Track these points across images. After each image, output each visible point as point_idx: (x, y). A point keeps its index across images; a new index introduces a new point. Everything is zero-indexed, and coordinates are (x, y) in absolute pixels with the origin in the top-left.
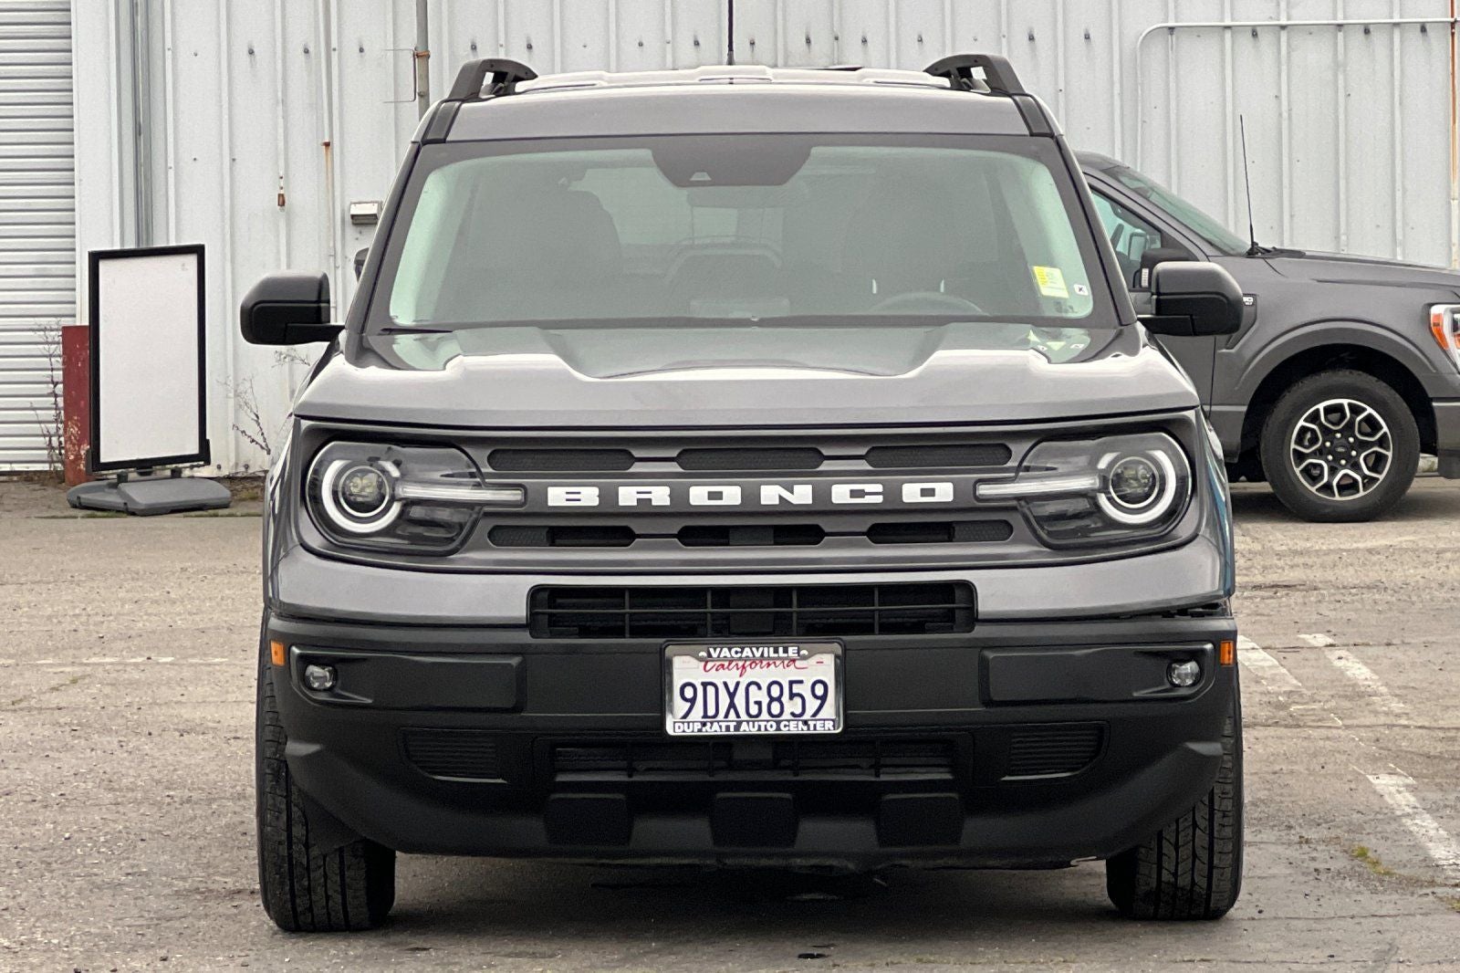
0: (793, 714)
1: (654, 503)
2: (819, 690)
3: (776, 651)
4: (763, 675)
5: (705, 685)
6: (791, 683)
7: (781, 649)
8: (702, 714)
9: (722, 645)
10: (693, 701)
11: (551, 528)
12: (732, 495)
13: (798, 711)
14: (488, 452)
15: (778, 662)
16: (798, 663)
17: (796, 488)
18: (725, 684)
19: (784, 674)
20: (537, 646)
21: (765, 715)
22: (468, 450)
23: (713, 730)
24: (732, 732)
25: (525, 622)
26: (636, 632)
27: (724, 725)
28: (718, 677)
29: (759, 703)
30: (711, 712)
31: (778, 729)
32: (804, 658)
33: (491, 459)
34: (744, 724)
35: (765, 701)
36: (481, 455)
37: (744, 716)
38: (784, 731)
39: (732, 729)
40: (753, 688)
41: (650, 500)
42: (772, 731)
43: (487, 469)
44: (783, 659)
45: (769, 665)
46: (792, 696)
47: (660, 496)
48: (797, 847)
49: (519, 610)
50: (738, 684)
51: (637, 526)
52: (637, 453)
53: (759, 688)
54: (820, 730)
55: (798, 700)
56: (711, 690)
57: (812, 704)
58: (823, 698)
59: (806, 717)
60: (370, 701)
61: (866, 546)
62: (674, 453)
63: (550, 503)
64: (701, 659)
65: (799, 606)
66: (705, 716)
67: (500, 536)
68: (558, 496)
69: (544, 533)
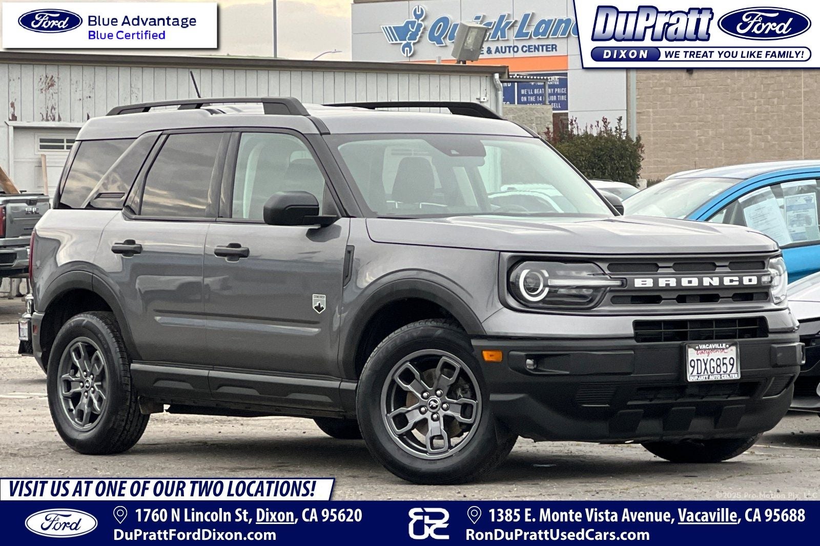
0: (724, 372)
1: (671, 285)
2: (732, 361)
3: (719, 346)
4: (715, 355)
5: (698, 360)
6: (723, 359)
7: (721, 345)
8: (697, 372)
9: (703, 343)
10: (694, 367)
11: (633, 296)
12: (695, 282)
13: (725, 371)
14: (607, 265)
15: (719, 350)
16: (726, 351)
17: (714, 278)
18: (704, 360)
19: (720, 355)
20: (640, 346)
21: (715, 373)
22: (598, 264)
23: (702, 379)
24: (707, 380)
25: (633, 336)
26: (666, 340)
27: (704, 376)
28: (701, 357)
29: (713, 367)
30: (699, 372)
31: (721, 378)
32: (727, 348)
33: (609, 268)
34: (711, 376)
35: (716, 366)
36: (604, 266)
37: (709, 373)
38: (723, 378)
39: (707, 378)
40: (712, 361)
41: (669, 284)
42: (719, 379)
43: (607, 272)
44: (720, 349)
45: (716, 351)
46: (724, 364)
47: (673, 282)
48: (689, 430)
49: (630, 331)
50: (707, 360)
51: (663, 295)
52: (660, 265)
53: (714, 361)
54: (734, 378)
55: (725, 366)
56: (699, 362)
57: (730, 367)
58: (733, 365)
59: (728, 372)
60: (568, 373)
61: (731, 303)
62: (671, 265)
63: (636, 286)
64: (696, 349)
65: (716, 327)
66: (698, 373)
67: (615, 300)
68: (638, 283)
69: (630, 299)
